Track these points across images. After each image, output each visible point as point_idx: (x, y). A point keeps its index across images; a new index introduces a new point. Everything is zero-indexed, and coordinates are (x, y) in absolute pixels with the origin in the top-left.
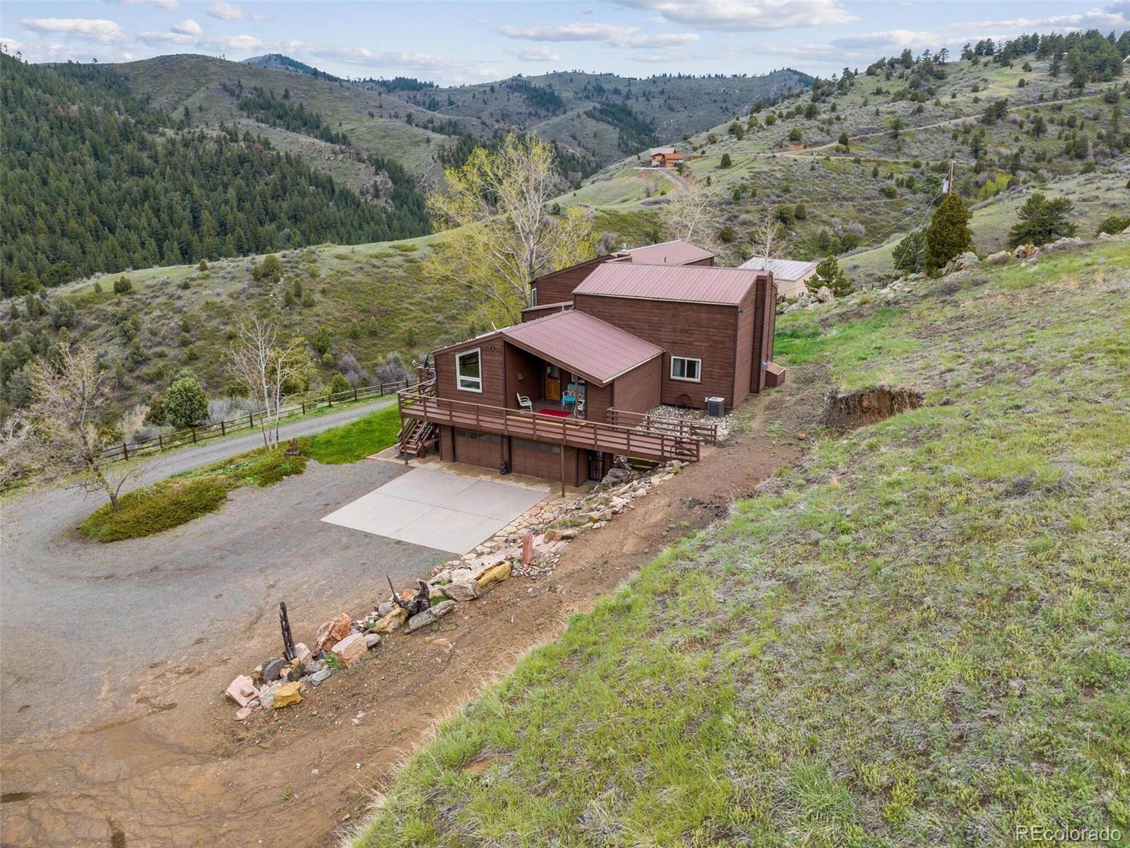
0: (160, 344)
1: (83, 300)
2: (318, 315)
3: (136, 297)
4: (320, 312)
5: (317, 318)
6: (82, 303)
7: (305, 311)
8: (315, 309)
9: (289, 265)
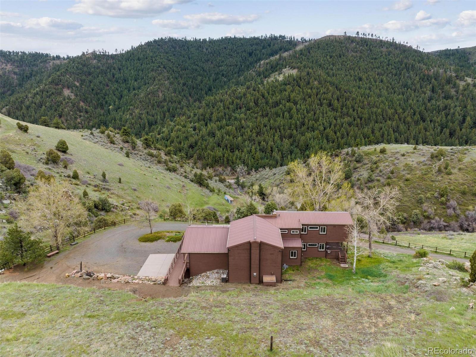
0: (380, 176)
1: (368, 153)
2: (451, 180)
3: (385, 155)
4: (453, 178)
5: (449, 181)
6: (367, 154)
7: (446, 176)
8: (450, 176)
9: (451, 154)
